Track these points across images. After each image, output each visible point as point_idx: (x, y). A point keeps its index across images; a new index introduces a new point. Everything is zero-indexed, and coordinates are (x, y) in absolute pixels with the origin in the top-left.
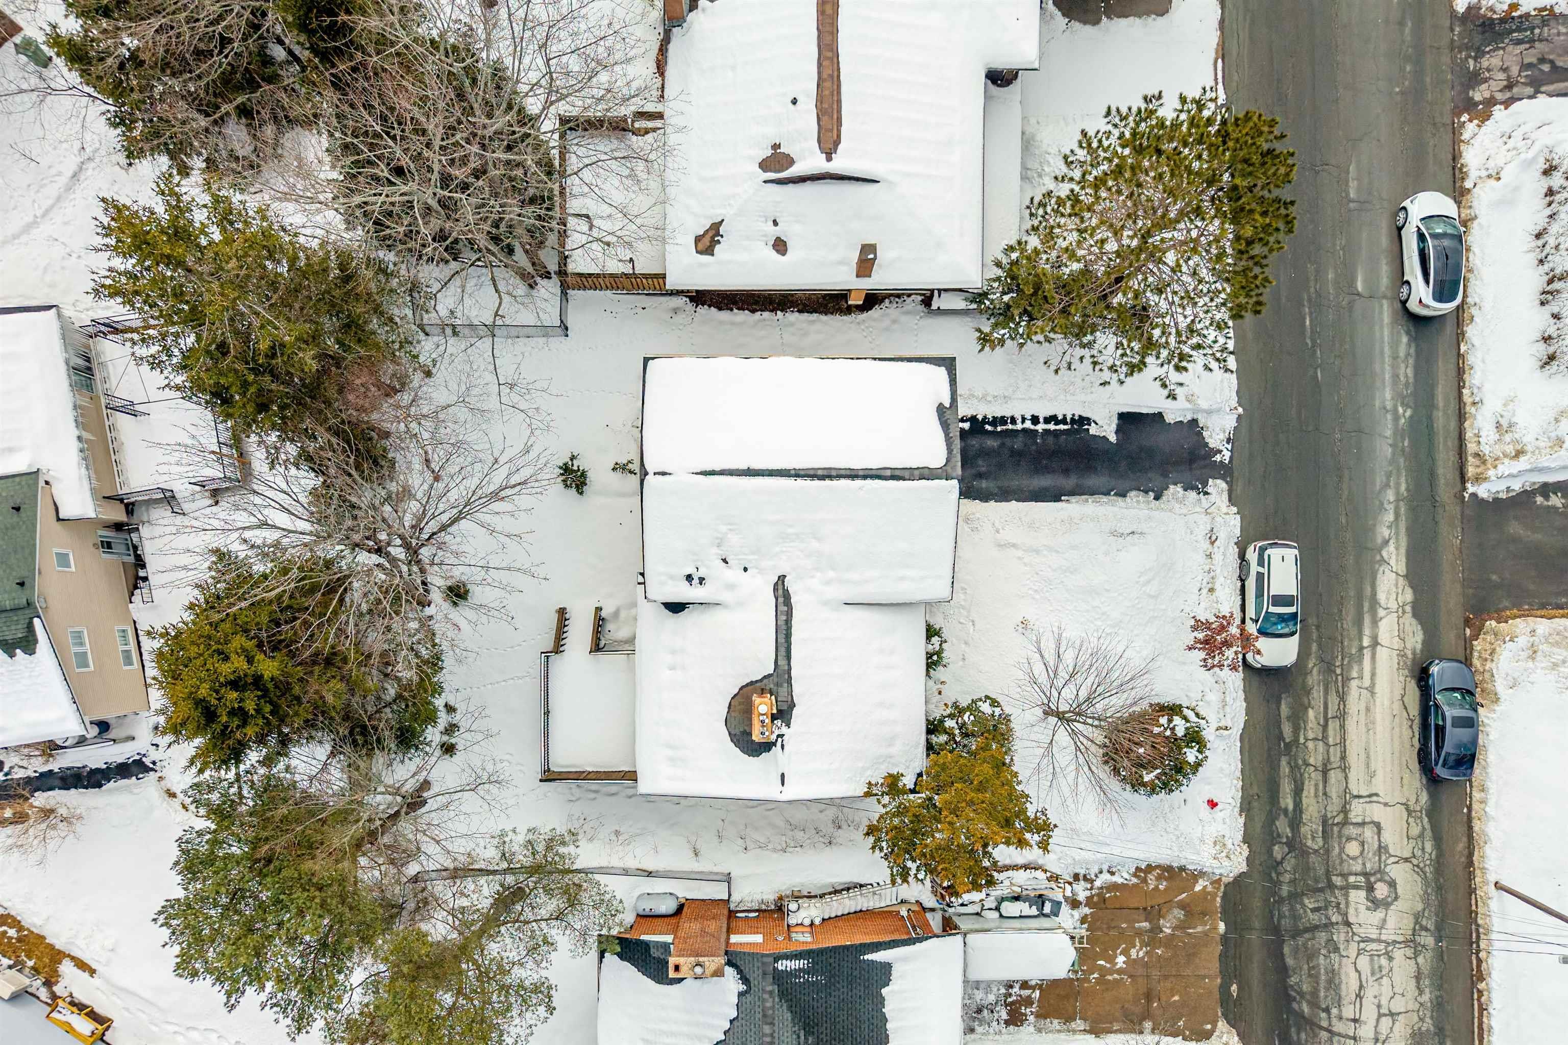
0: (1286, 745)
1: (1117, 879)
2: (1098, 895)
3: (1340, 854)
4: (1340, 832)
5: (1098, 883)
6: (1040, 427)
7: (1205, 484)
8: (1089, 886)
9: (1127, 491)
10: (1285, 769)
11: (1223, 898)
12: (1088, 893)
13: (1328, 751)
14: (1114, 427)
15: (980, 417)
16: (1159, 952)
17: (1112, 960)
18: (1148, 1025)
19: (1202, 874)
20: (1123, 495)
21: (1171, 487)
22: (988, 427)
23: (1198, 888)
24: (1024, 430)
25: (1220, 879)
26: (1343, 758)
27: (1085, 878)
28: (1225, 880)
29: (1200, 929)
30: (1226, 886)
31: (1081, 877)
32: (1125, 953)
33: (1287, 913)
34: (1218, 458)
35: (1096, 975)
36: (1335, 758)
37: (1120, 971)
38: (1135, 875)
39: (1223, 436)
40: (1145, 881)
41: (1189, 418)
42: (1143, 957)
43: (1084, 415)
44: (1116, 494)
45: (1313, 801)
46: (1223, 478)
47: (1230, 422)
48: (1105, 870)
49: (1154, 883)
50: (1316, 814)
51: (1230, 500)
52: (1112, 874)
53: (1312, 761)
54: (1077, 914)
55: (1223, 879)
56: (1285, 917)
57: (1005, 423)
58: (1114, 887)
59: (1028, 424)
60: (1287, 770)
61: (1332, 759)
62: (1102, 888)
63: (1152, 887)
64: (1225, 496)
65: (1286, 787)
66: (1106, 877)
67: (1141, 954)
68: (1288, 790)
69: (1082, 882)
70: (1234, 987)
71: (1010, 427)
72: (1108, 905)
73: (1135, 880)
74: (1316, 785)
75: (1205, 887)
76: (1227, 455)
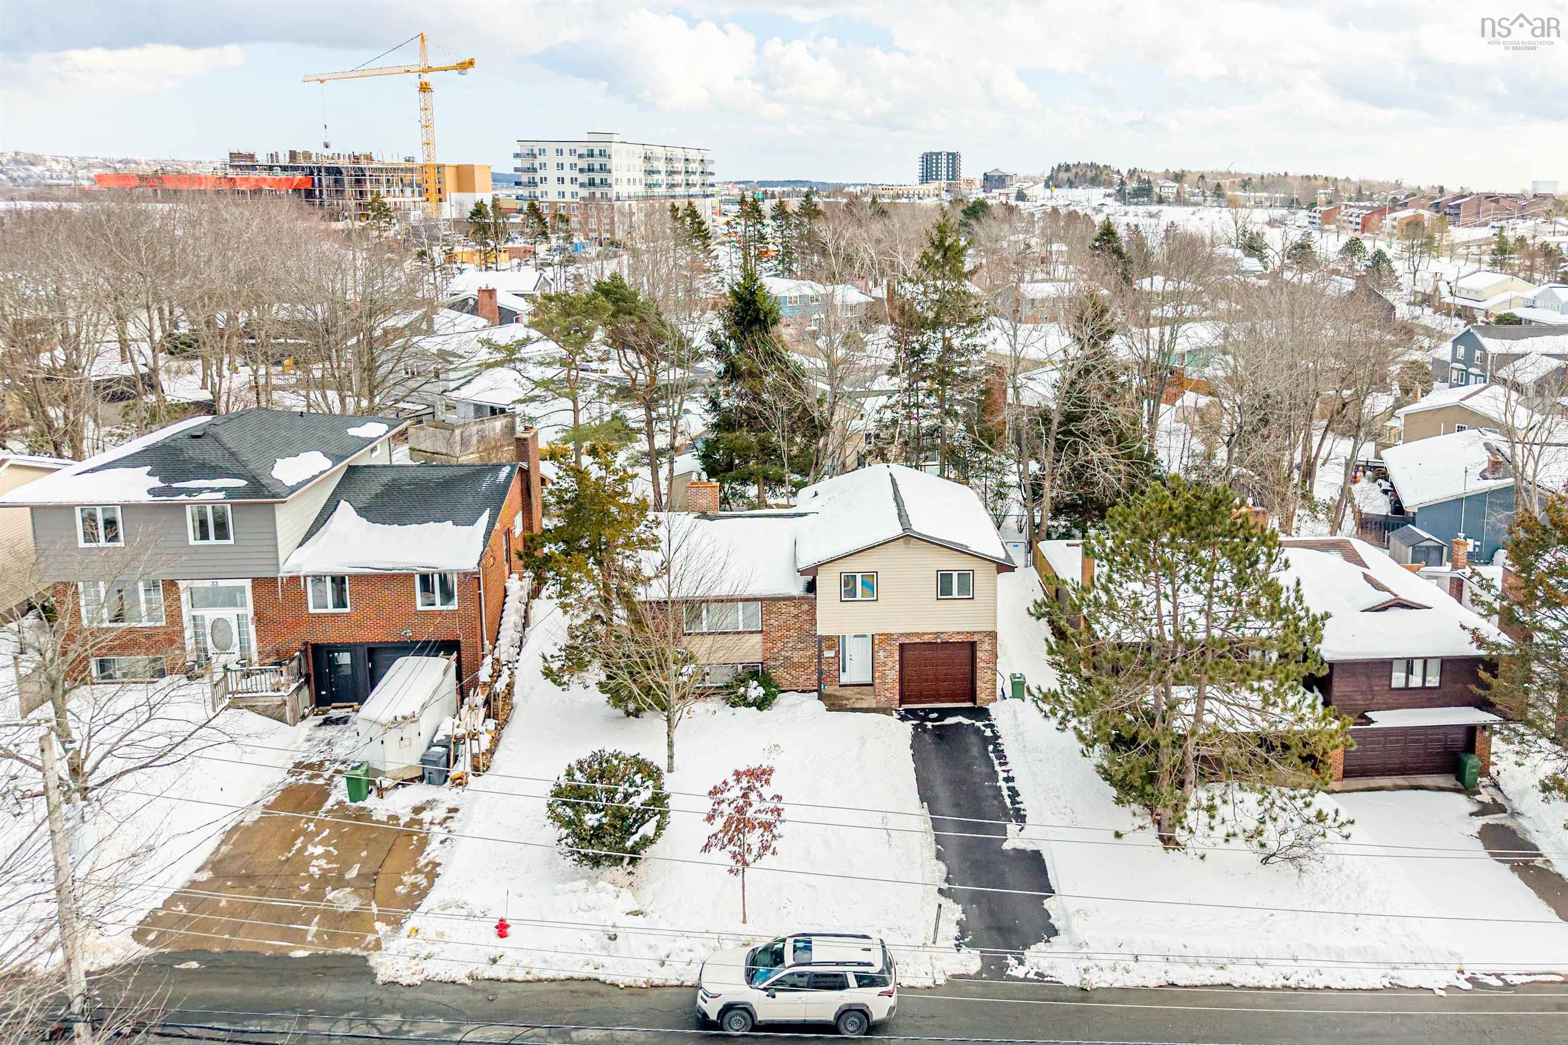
0: (567, 1033)
1: (433, 847)
2: (421, 830)
6: (1002, 784)
7: (970, 945)
9: (943, 861)
11: (349, 956)
14: (1021, 846)
15: (1000, 741)
16: (305, 887)
17: (324, 842)
20: (939, 856)
21: (960, 907)
22: (991, 748)
23: (379, 926)
24: (996, 772)
25: (378, 952)
27: (449, 819)
28: (374, 957)
29: (314, 929)
30: (364, 957)
31: (452, 815)
32: (326, 855)
34: (1012, 961)
35: (311, 828)
37: (302, 850)
38: (431, 863)
39: (1044, 967)
40: (417, 872)
41: (1057, 925)
42: (308, 872)
43: (1027, 819)
44: (939, 850)
46: (985, 967)
47: (1068, 976)
48: (451, 836)
49: (410, 882)
51: (953, 976)
52: (443, 843)
55: (377, 955)
57: (998, 758)
58: (424, 844)
59: (1002, 775)
62: (428, 833)
63: (406, 879)
64: (961, 971)
66: (441, 836)
67: (314, 870)
69: (445, 816)
70: (194, 965)
71: (996, 762)
72: (403, 839)
73: (424, 862)
75: (377, 934)
76: (1020, 972)
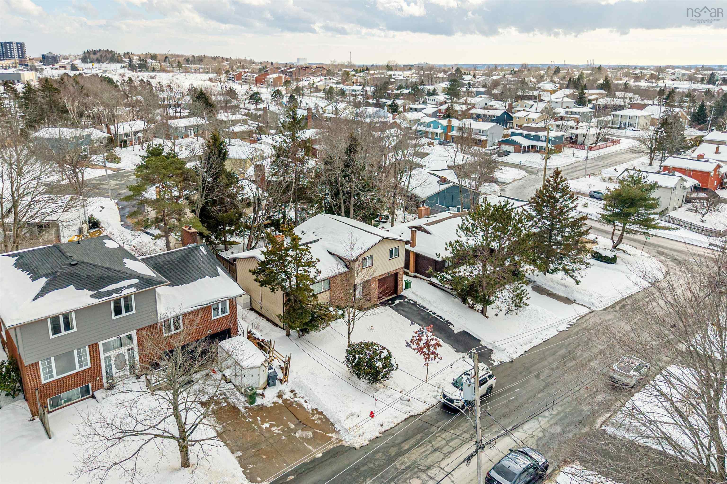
1: (305, 405)
2: (291, 402)
3: (407, 479)
4: (417, 472)
5: (296, 399)
6: (434, 316)
8: (292, 397)
10: (419, 437)
11: (335, 447)
12: (289, 398)
13: (445, 446)
14: (459, 331)
16: (283, 438)
17: (263, 422)
18: (239, 454)
19: (337, 432)
22: (418, 306)
23: (329, 435)
24: (428, 313)
25: (342, 441)
26: (450, 453)
27: (295, 394)
28: (344, 443)
29: (310, 447)
30: (342, 445)
31: (294, 393)
32: (271, 426)
33: (353, 476)
34: (492, 362)
35: (250, 420)
36: (446, 449)
37: (260, 428)
38: (313, 410)
39: (500, 359)
40: (313, 415)
41: (491, 348)
42: (275, 433)
43: (452, 322)
45: (418, 454)
47: (506, 359)
48: (305, 399)
49: (316, 418)
50: (413, 459)
52: (306, 402)
53: (434, 443)
54: (276, 399)
55: (343, 442)
56: (351, 476)
57: (424, 308)
58: (301, 406)
59: (431, 313)
60: (419, 438)
61: (444, 449)
62: (296, 402)
63: (313, 418)
65: (412, 442)
66: (302, 401)
67: (276, 431)
68: (411, 443)
69: (292, 394)
70: (292, 477)
71: (425, 310)
72: (290, 408)
73: (310, 411)
74: (426, 451)
75: (332, 437)
76: (497, 363)
